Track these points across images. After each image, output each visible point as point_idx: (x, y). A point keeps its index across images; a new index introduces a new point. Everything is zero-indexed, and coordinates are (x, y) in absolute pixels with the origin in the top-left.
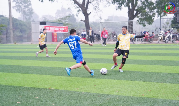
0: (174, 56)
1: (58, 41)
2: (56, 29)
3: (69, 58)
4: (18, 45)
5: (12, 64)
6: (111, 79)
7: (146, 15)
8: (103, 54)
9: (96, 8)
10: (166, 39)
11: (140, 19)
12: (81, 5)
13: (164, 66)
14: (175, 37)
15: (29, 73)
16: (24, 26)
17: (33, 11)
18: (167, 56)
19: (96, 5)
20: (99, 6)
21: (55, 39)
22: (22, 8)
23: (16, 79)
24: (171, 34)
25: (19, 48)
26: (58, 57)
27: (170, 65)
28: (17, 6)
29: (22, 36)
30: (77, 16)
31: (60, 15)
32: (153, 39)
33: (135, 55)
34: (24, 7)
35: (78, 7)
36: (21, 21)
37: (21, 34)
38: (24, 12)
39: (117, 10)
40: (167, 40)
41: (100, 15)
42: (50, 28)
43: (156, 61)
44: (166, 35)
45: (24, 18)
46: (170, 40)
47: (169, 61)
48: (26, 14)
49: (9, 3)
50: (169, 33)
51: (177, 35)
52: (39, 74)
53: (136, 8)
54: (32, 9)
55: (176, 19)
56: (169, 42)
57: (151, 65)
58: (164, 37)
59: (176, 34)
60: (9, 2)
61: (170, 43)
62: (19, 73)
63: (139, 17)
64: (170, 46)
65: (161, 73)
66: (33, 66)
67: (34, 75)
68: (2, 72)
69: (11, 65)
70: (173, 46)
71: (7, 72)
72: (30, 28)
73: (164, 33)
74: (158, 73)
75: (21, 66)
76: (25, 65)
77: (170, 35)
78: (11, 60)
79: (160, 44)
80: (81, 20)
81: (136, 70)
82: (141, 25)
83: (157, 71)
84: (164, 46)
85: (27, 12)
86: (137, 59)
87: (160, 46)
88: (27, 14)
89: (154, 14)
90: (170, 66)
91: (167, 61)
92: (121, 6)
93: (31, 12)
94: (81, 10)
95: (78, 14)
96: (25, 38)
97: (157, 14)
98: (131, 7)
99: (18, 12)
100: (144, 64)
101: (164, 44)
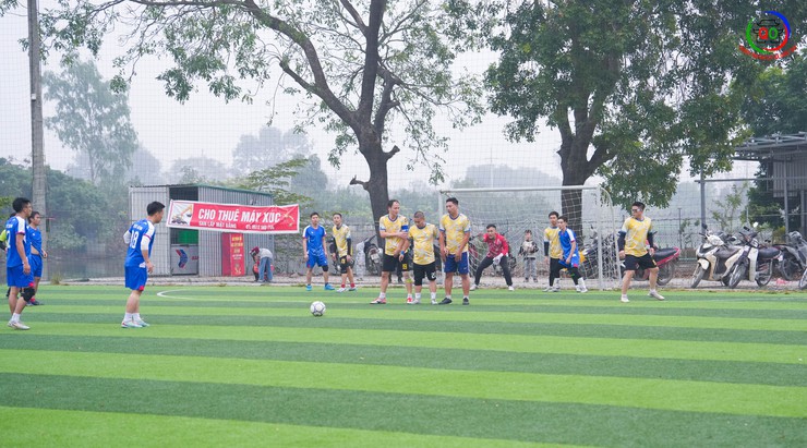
0: (775, 343)
1: (247, 274)
2: (246, 217)
3: (308, 344)
4: (71, 288)
5: (50, 371)
6: (508, 438)
7: (639, 163)
8: (457, 330)
9: (420, 130)
10: (732, 271)
11: (613, 180)
12: (352, 116)
13: (736, 386)
14: (769, 261)
15: (133, 411)
16: (93, 207)
17: (135, 137)
18: (743, 342)
19: (419, 116)
20: (431, 121)
21: (237, 265)
22: (88, 126)
23: (78, 436)
24: (751, 246)
25: (76, 303)
26: (258, 342)
27: (762, 383)
28: (62, 116)
29: (82, 249)
30: (334, 161)
31: (256, 159)
32: (673, 267)
33: (600, 336)
34: (94, 123)
35: (338, 125)
36: (79, 181)
37: (80, 243)
38: (95, 146)
39: (515, 141)
40: (737, 274)
41: (436, 160)
42: (217, 215)
43: (698, 362)
44: (731, 250)
45: (95, 169)
46: (746, 277)
47: (753, 363)
48: (103, 153)
49: (33, 101)
50: (745, 242)
51: (777, 253)
52: (177, 413)
53: (597, 133)
54: (132, 130)
55: (771, 183)
56: (743, 283)
57: (678, 379)
58: (721, 260)
59: (775, 250)
60: (34, 97)
61: (747, 288)
62: (87, 409)
63: (608, 170)
64: (750, 299)
65: (724, 414)
66: (148, 378)
67: (154, 416)
68: (8, 404)
69: (47, 376)
70: (764, 299)
71: (34, 406)
72: (122, 213)
73: (722, 243)
74: (714, 414)
75: (96, 378)
76: (111, 376)
77: (746, 254)
78: (44, 352)
79: (705, 292)
80: (354, 182)
81: (612, 403)
82: (620, 206)
83: (706, 406)
84: (724, 298)
85: (108, 145)
86: (613, 353)
87: (706, 298)
88: (107, 152)
89: (676, 159)
90: (763, 386)
91: (747, 363)
92: (534, 120)
93: (126, 143)
94: (355, 137)
95: (337, 155)
96: (98, 258)
97: (687, 160)
98: (573, 129)
99: (67, 142)
100: (648, 377)
101: (724, 292)
